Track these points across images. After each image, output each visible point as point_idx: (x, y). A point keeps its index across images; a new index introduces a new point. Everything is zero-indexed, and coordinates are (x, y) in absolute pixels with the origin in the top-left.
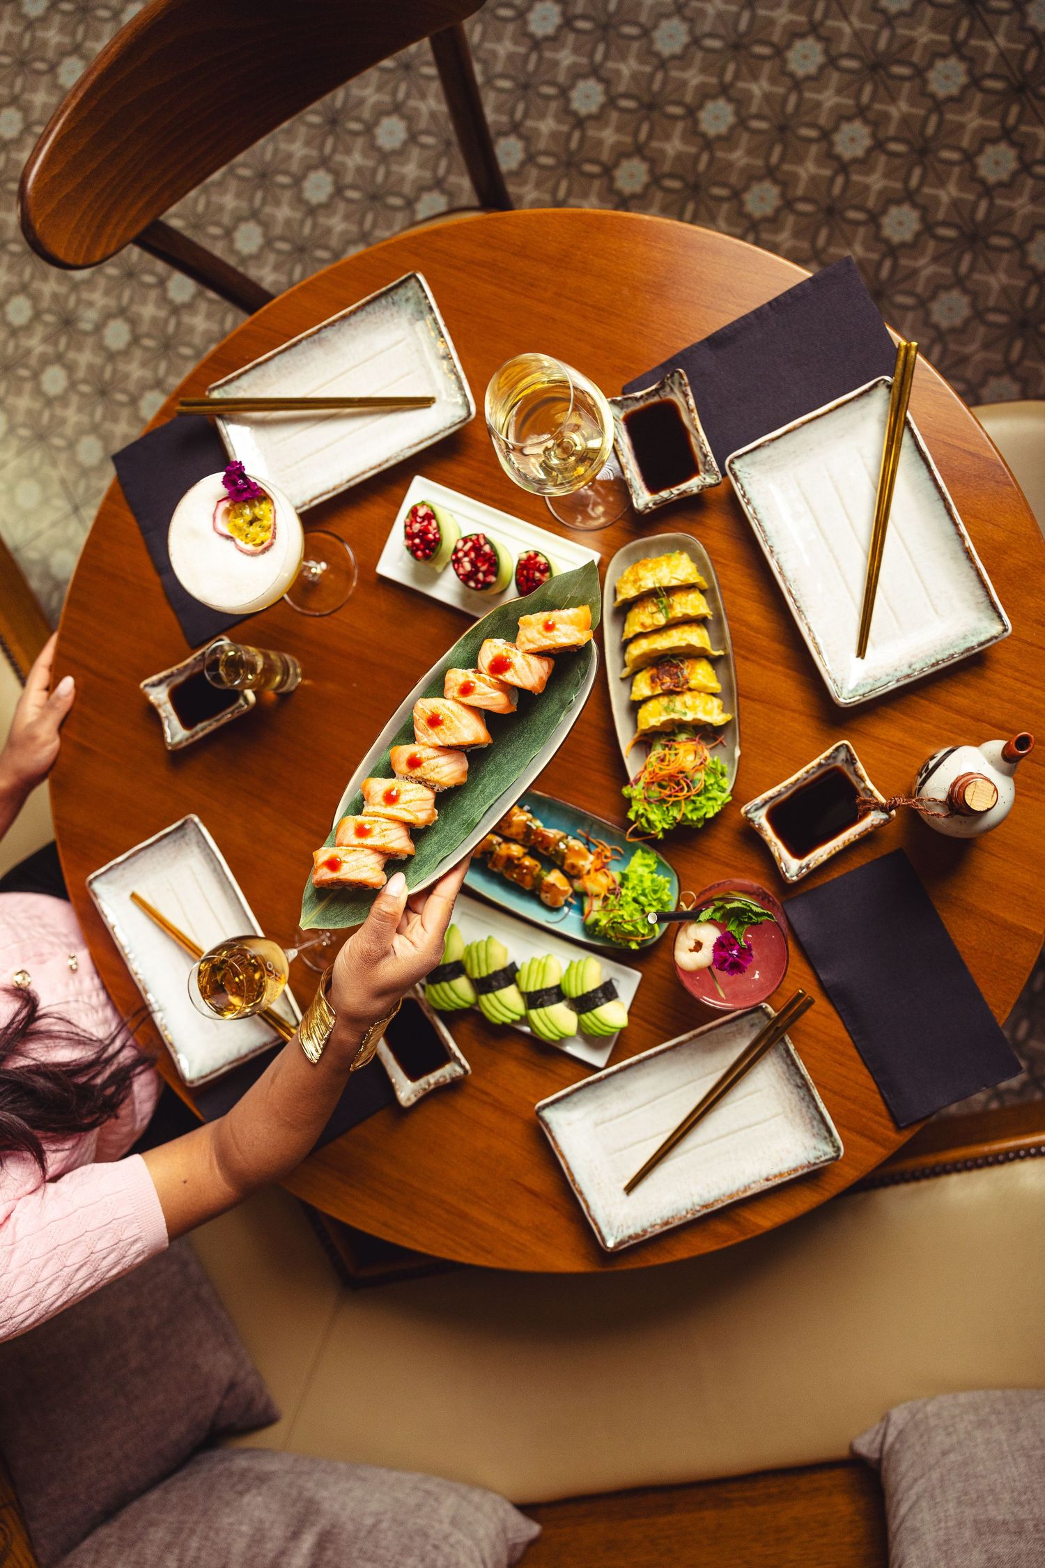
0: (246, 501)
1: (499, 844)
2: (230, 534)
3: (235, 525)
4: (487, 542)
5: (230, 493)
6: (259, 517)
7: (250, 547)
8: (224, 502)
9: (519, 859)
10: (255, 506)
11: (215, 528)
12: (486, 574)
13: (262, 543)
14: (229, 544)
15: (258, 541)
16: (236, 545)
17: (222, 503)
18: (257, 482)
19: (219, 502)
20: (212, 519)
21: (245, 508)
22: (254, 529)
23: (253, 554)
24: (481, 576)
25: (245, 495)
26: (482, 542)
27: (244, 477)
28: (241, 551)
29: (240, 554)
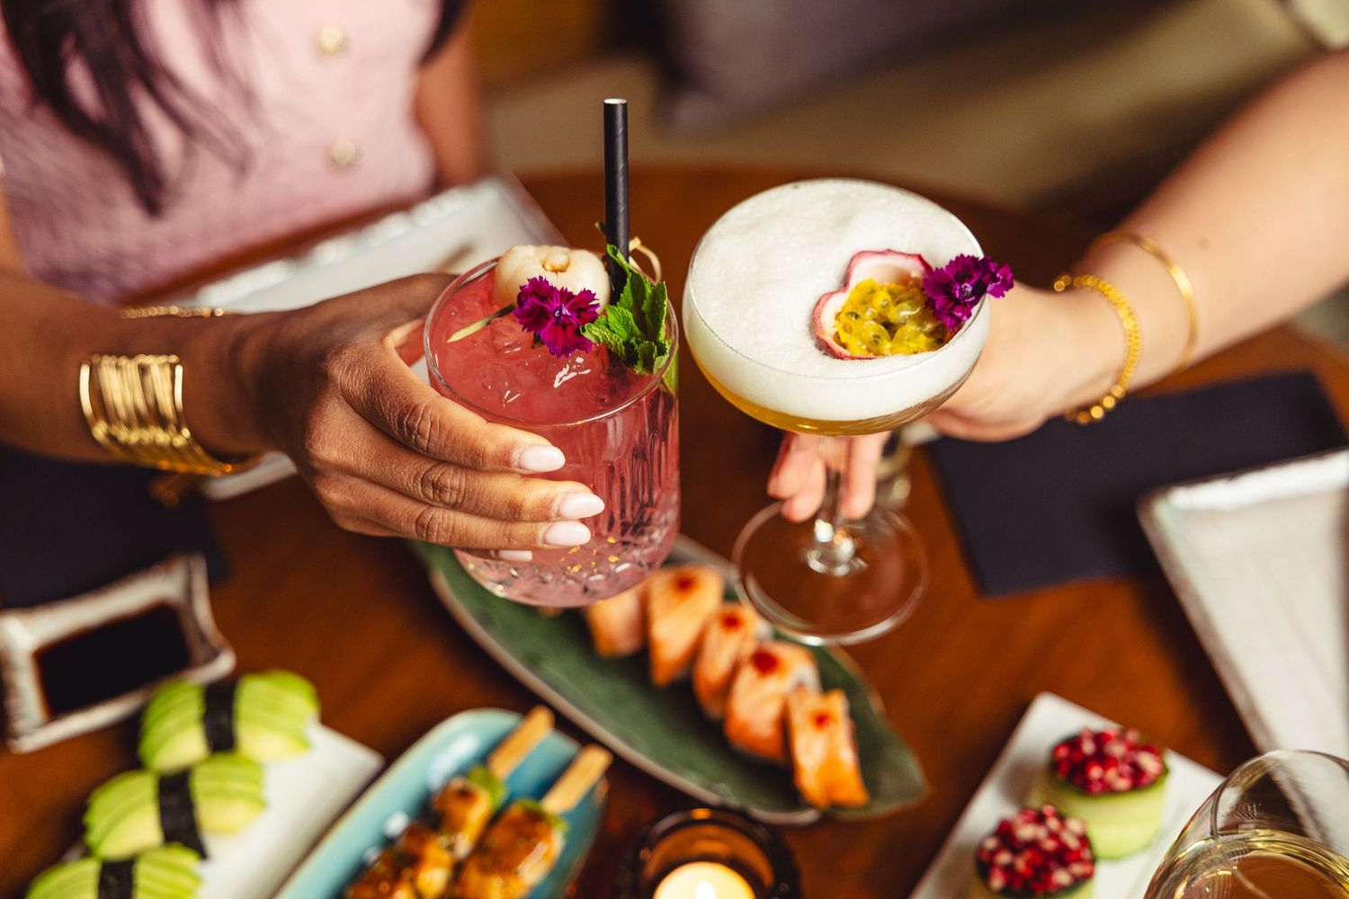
0: (929, 304)
1: (451, 848)
2: (853, 283)
3: (873, 292)
4: (1080, 881)
5: (939, 271)
6: (898, 334)
7: (829, 326)
8: (921, 268)
9: (413, 881)
10: (921, 325)
11: (861, 254)
12: (1009, 870)
13: (844, 346)
14: (832, 282)
15: (844, 337)
16: (831, 294)
17: (917, 263)
18: (971, 318)
19: (920, 258)
20: (882, 248)
21: (914, 306)
22: (871, 328)
23: (814, 323)
24: (1004, 858)
25: (940, 301)
26: (1078, 869)
27: (979, 294)
28: (818, 303)
29: (813, 302)
